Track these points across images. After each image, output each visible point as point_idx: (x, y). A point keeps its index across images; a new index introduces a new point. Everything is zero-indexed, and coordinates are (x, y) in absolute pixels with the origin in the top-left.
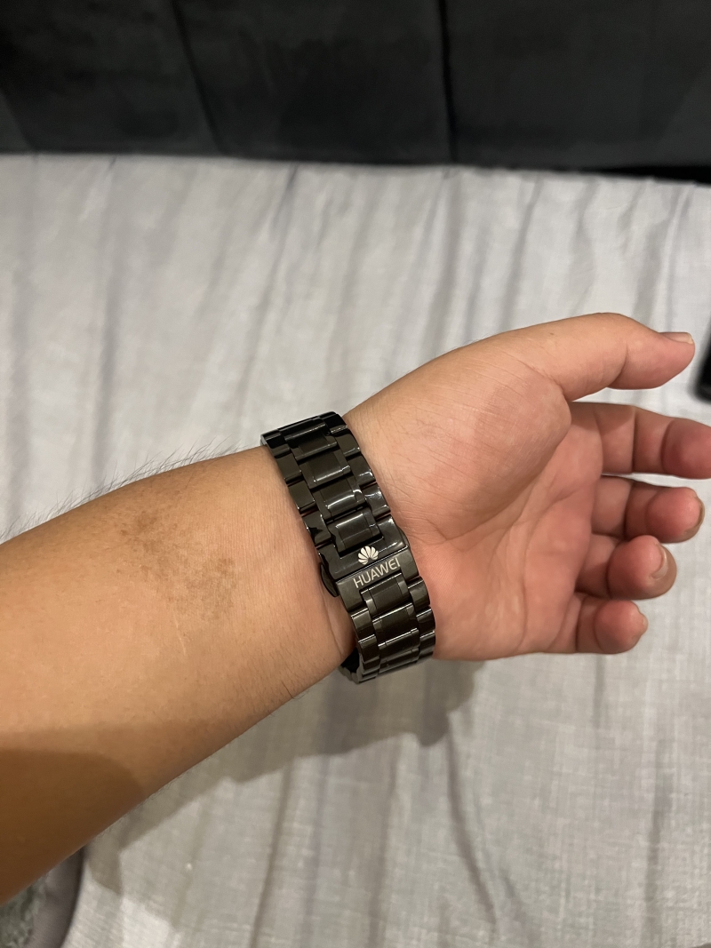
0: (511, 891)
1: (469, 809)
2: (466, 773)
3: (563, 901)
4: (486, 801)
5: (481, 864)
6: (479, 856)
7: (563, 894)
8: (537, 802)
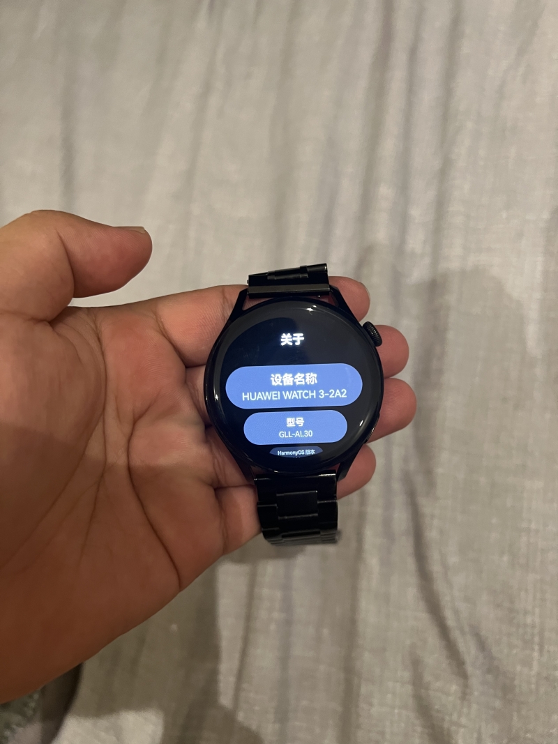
0: (482, 645)
1: (435, 568)
2: (432, 534)
3: (536, 654)
4: (453, 560)
5: (451, 622)
6: (449, 615)
7: (536, 647)
8: (505, 558)
